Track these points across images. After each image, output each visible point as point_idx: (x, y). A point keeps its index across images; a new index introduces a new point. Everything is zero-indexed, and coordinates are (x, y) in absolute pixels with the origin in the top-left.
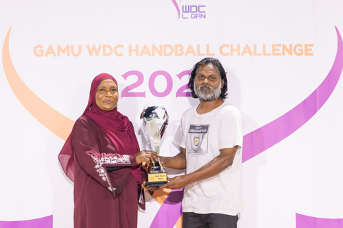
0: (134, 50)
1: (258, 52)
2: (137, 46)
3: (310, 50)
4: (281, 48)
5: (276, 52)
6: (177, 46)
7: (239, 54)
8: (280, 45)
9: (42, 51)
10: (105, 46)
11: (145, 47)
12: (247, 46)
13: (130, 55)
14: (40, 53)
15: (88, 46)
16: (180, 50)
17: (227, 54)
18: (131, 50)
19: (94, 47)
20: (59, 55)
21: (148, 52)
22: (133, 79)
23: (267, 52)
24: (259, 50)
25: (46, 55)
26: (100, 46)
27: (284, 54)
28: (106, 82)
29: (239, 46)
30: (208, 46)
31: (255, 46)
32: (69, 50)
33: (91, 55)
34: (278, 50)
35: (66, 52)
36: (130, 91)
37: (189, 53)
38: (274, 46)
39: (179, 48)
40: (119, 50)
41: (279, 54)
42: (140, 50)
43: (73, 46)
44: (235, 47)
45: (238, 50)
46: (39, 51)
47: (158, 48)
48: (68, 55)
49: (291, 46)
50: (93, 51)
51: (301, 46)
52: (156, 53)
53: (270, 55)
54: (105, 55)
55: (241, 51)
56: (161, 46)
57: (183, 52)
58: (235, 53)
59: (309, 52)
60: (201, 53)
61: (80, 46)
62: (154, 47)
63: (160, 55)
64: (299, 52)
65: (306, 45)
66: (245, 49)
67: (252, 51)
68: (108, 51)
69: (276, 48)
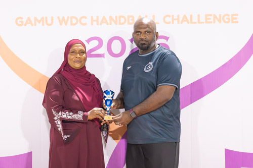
0: (95, 21)
1: (193, 21)
2: (98, 17)
3: (236, 19)
4: (212, 18)
5: (208, 21)
6: (129, 17)
7: (178, 23)
8: (211, 15)
9: (22, 22)
10: (72, 18)
11: (104, 18)
12: (185, 16)
13: (92, 24)
14: (20, 23)
15: (58, 18)
16: (131, 20)
17: (169, 23)
18: (92, 21)
19: (63, 18)
20: (35, 25)
21: (106, 22)
22: (95, 43)
23: (201, 21)
24: (195, 19)
25: (25, 25)
26: (68, 17)
27: (214, 22)
28: (76, 46)
29: (178, 16)
30: (154, 16)
31: (191, 16)
32: (43, 21)
33: (61, 24)
34: (210, 19)
35: (41, 23)
36: (92, 53)
38: (206, 15)
39: (131, 18)
40: (83, 21)
41: (211, 22)
42: (100, 20)
43: (46, 18)
44: (176, 17)
45: (178, 19)
46: (20, 21)
47: (115, 19)
48: (43, 25)
49: (220, 15)
50: (63, 21)
51: (228, 15)
52: (113, 23)
53: (203, 23)
54: (72, 24)
55: (181, 20)
56: (116, 17)
58: (176, 22)
59: (234, 20)
61: (52, 18)
62: (111, 18)
63: (116, 24)
64: (227, 20)
65: (232, 15)
66: (183, 18)
67: (189, 20)
68: (74, 21)
69: (208, 17)
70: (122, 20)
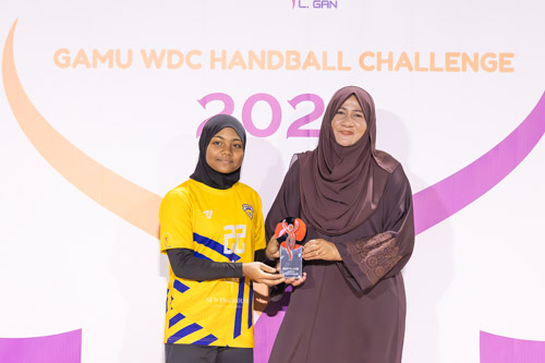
1: (421, 66)
2: (224, 53)
3: (509, 63)
4: (459, 59)
5: (452, 66)
6: (289, 53)
7: (390, 68)
8: (457, 55)
9: (68, 59)
10: (171, 52)
11: (237, 55)
12: (404, 56)
13: (212, 67)
14: (64, 62)
15: (143, 52)
16: (294, 60)
17: (372, 68)
18: (213, 60)
19: (153, 52)
20: (95, 66)
21: (242, 63)
22: (217, 107)
23: (437, 66)
24: (425, 62)
25: (74, 66)
26: (163, 52)
27: (464, 69)
29: (391, 54)
30: (340, 54)
31: (417, 55)
32: (111, 57)
33: (148, 67)
34: (455, 62)
35: (107, 61)
37: (310, 64)
38: (448, 55)
39: (294, 57)
40: (194, 59)
41: (457, 70)
42: (229, 59)
43: (118, 52)
44: (385, 56)
45: (390, 61)
46: (64, 58)
47: (259, 56)
48: (111, 66)
49: (476, 55)
50: (152, 59)
51: (493, 55)
52: (255, 64)
53: (441, 70)
54: (170, 66)
55: (395, 65)
56: (263, 53)
57: (299, 63)
58: (385, 66)
59: (505, 66)
60: (329, 65)
61: (130, 52)
62: (251, 54)
63: (263, 67)
64: (490, 66)
65: (502, 55)
66: (401, 59)
67: (413, 64)
68: (175, 59)
69: (451, 58)
70: (275, 60)
